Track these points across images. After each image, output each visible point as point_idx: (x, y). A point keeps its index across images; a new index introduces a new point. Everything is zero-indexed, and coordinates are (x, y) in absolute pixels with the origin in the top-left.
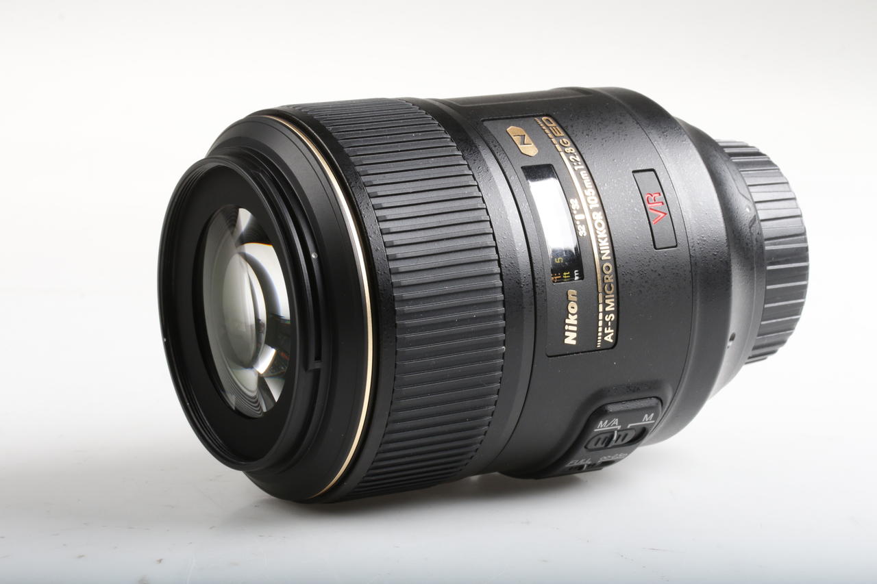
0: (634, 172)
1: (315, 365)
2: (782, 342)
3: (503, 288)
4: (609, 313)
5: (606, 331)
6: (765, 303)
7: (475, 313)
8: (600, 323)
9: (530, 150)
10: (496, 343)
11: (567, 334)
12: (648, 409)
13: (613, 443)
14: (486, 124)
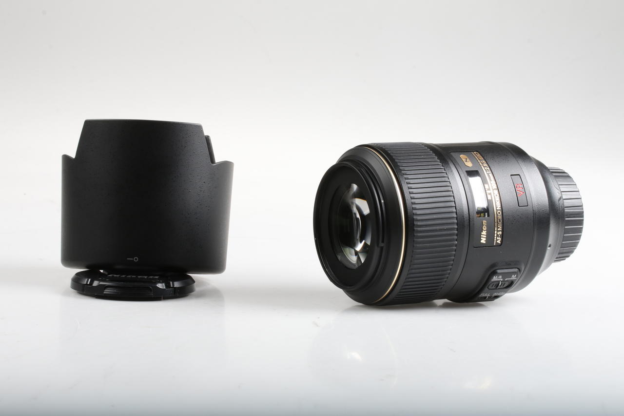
0: (511, 175)
1: (381, 245)
2: (572, 252)
3: (457, 223)
4: (499, 231)
5: (498, 239)
6: (564, 234)
7: (445, 227)
8: (496, 235)
9: (469, 164)
10: (453, 240)
11: (482, 238)
12: (514, 273)
13: (499, 287)
14: (451, 153)
